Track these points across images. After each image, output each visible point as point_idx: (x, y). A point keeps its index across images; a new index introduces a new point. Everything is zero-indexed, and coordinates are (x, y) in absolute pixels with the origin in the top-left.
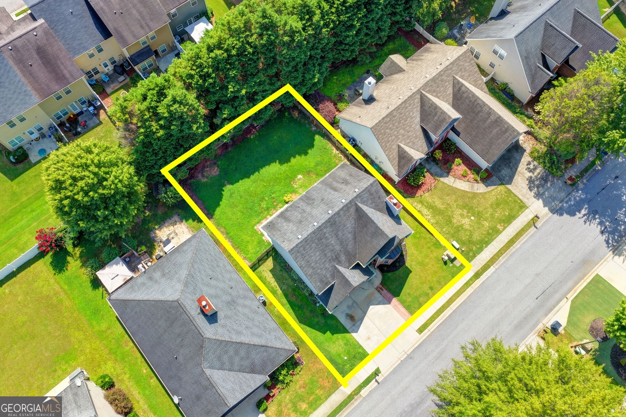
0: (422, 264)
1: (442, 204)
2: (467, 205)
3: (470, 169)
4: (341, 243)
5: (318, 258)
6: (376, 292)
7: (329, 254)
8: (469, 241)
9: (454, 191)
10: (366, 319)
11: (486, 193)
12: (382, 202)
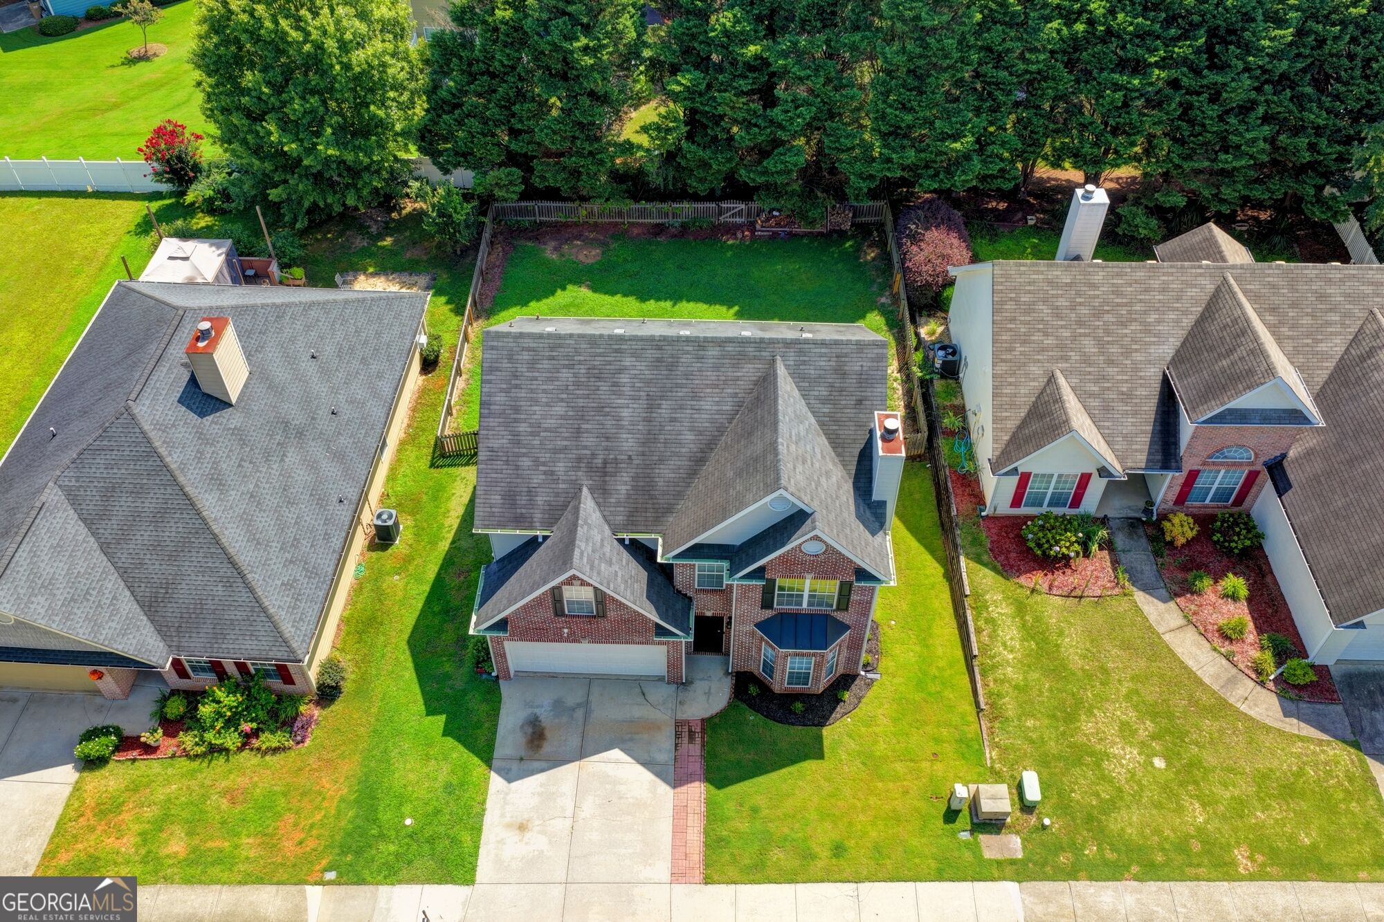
0: (873, 764)
1: (1084, 657)
2: (1170, 716)
3: (1260, 630)
4: (649, 439)
5: (550, 423)
6: (670, 731)
7: (589, 440)
8: (1090, 819)
9: (1156, 648)
10: (567, 773)
11: (1269, 729)
12: (860, 425)
